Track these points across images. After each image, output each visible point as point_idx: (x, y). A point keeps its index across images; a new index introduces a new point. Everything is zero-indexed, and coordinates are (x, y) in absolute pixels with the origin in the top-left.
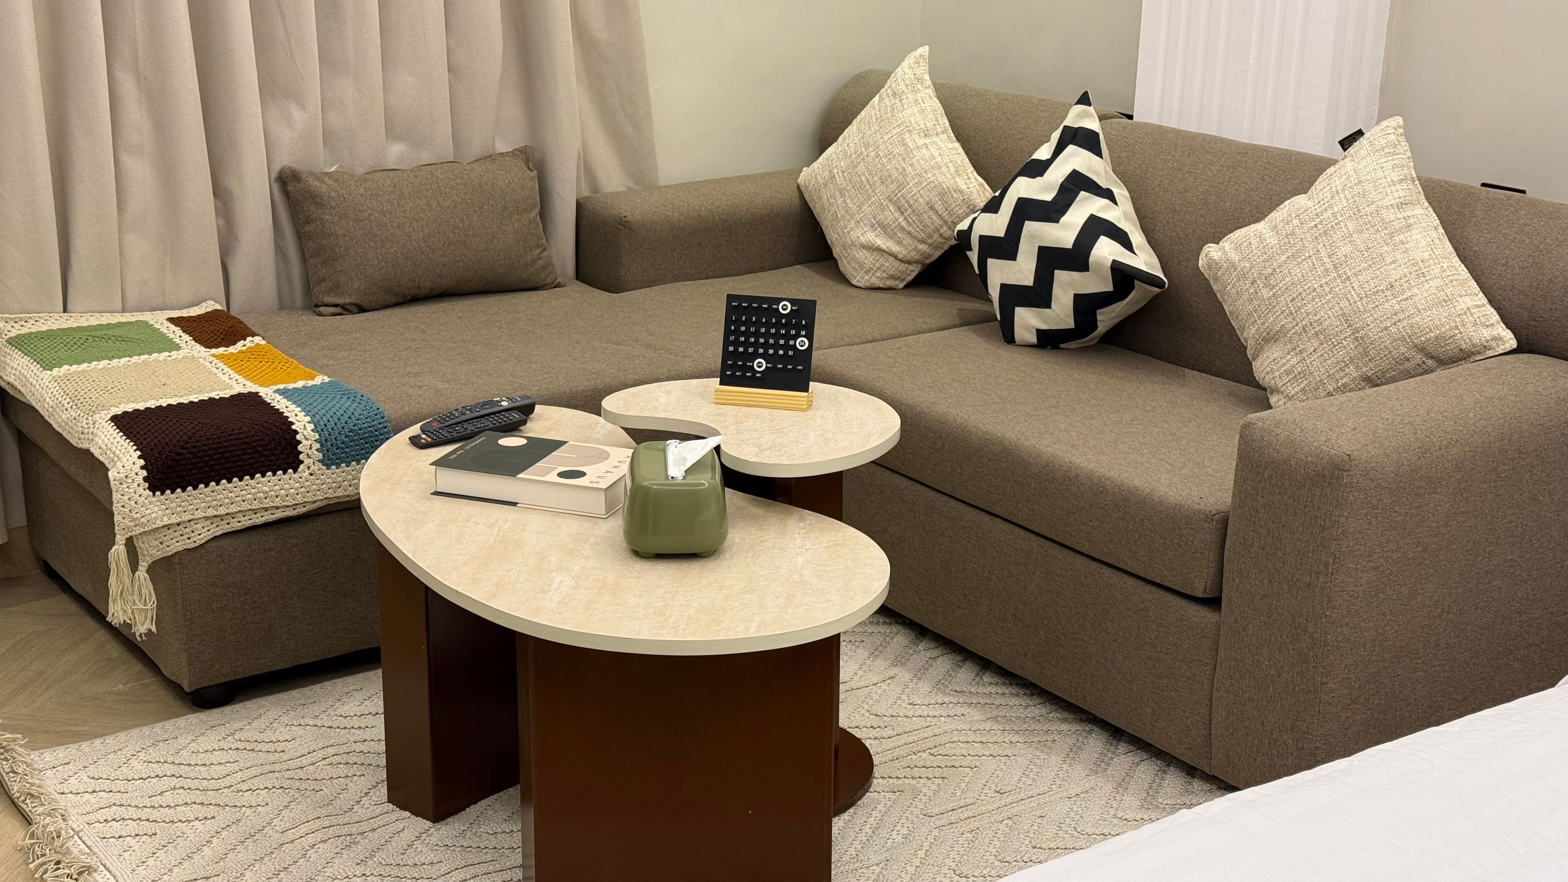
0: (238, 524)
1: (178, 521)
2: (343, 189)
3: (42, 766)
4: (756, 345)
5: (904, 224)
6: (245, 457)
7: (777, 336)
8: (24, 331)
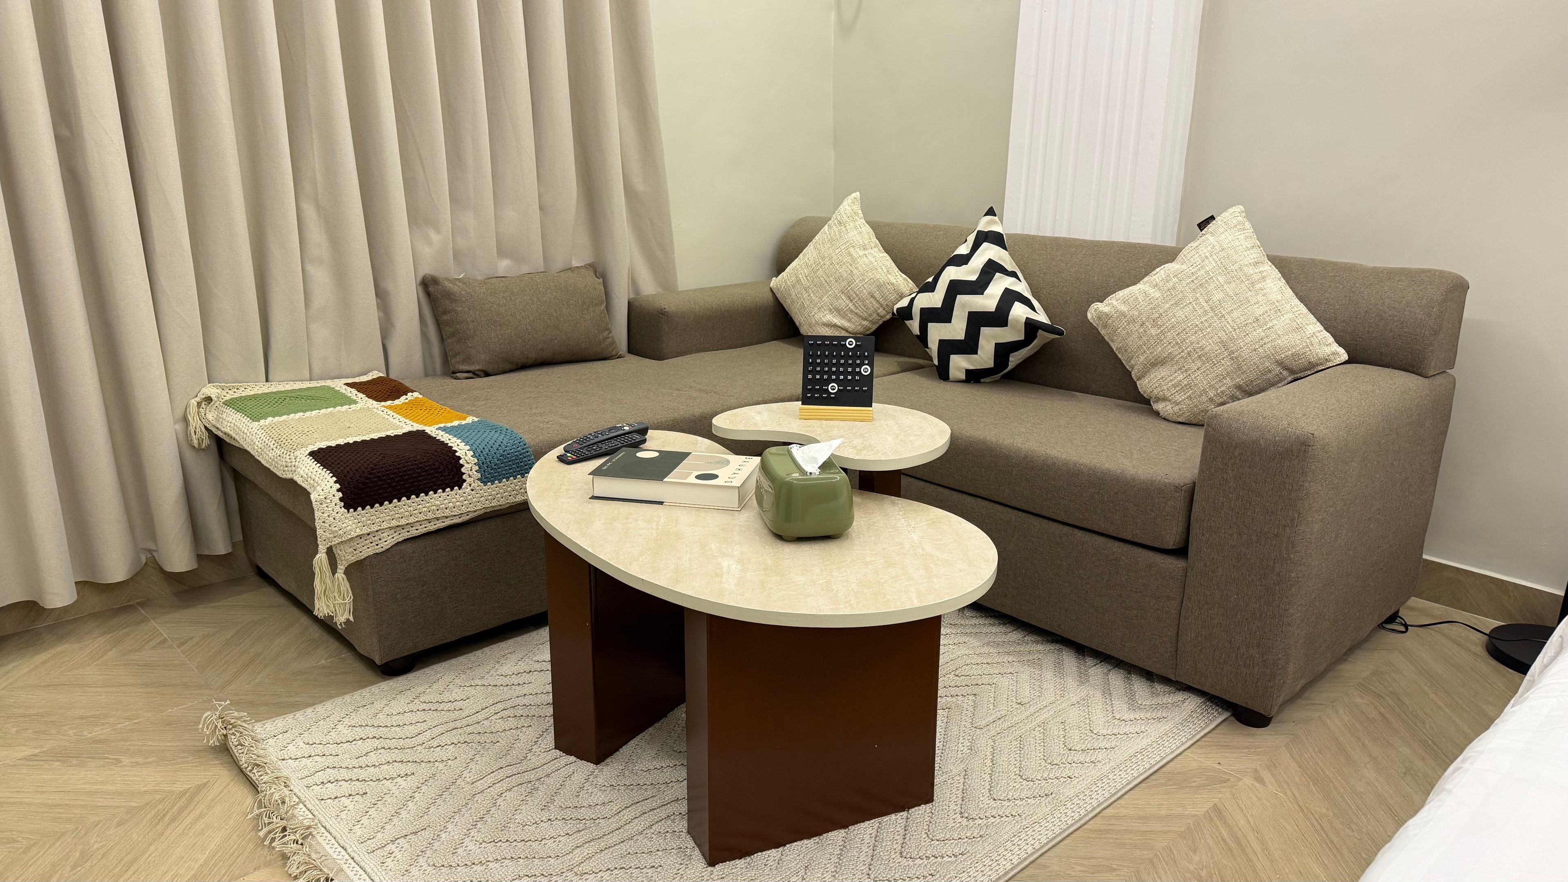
0: (416, 531)
1: (368, 532)
2: (470, 289)
3: (264, 736)
4: (830, 373)
5: (852, 308)
6: (420, 478)
7: (846, 365)
8: (236, 395)
